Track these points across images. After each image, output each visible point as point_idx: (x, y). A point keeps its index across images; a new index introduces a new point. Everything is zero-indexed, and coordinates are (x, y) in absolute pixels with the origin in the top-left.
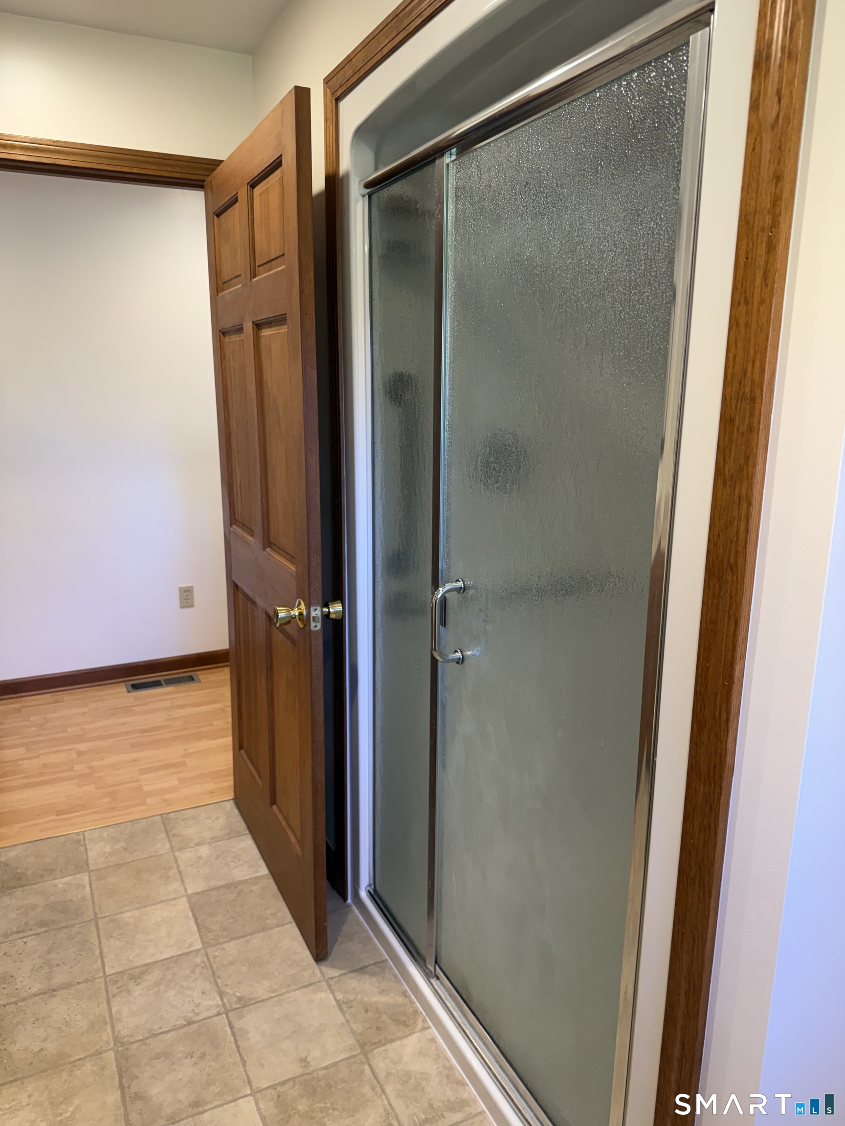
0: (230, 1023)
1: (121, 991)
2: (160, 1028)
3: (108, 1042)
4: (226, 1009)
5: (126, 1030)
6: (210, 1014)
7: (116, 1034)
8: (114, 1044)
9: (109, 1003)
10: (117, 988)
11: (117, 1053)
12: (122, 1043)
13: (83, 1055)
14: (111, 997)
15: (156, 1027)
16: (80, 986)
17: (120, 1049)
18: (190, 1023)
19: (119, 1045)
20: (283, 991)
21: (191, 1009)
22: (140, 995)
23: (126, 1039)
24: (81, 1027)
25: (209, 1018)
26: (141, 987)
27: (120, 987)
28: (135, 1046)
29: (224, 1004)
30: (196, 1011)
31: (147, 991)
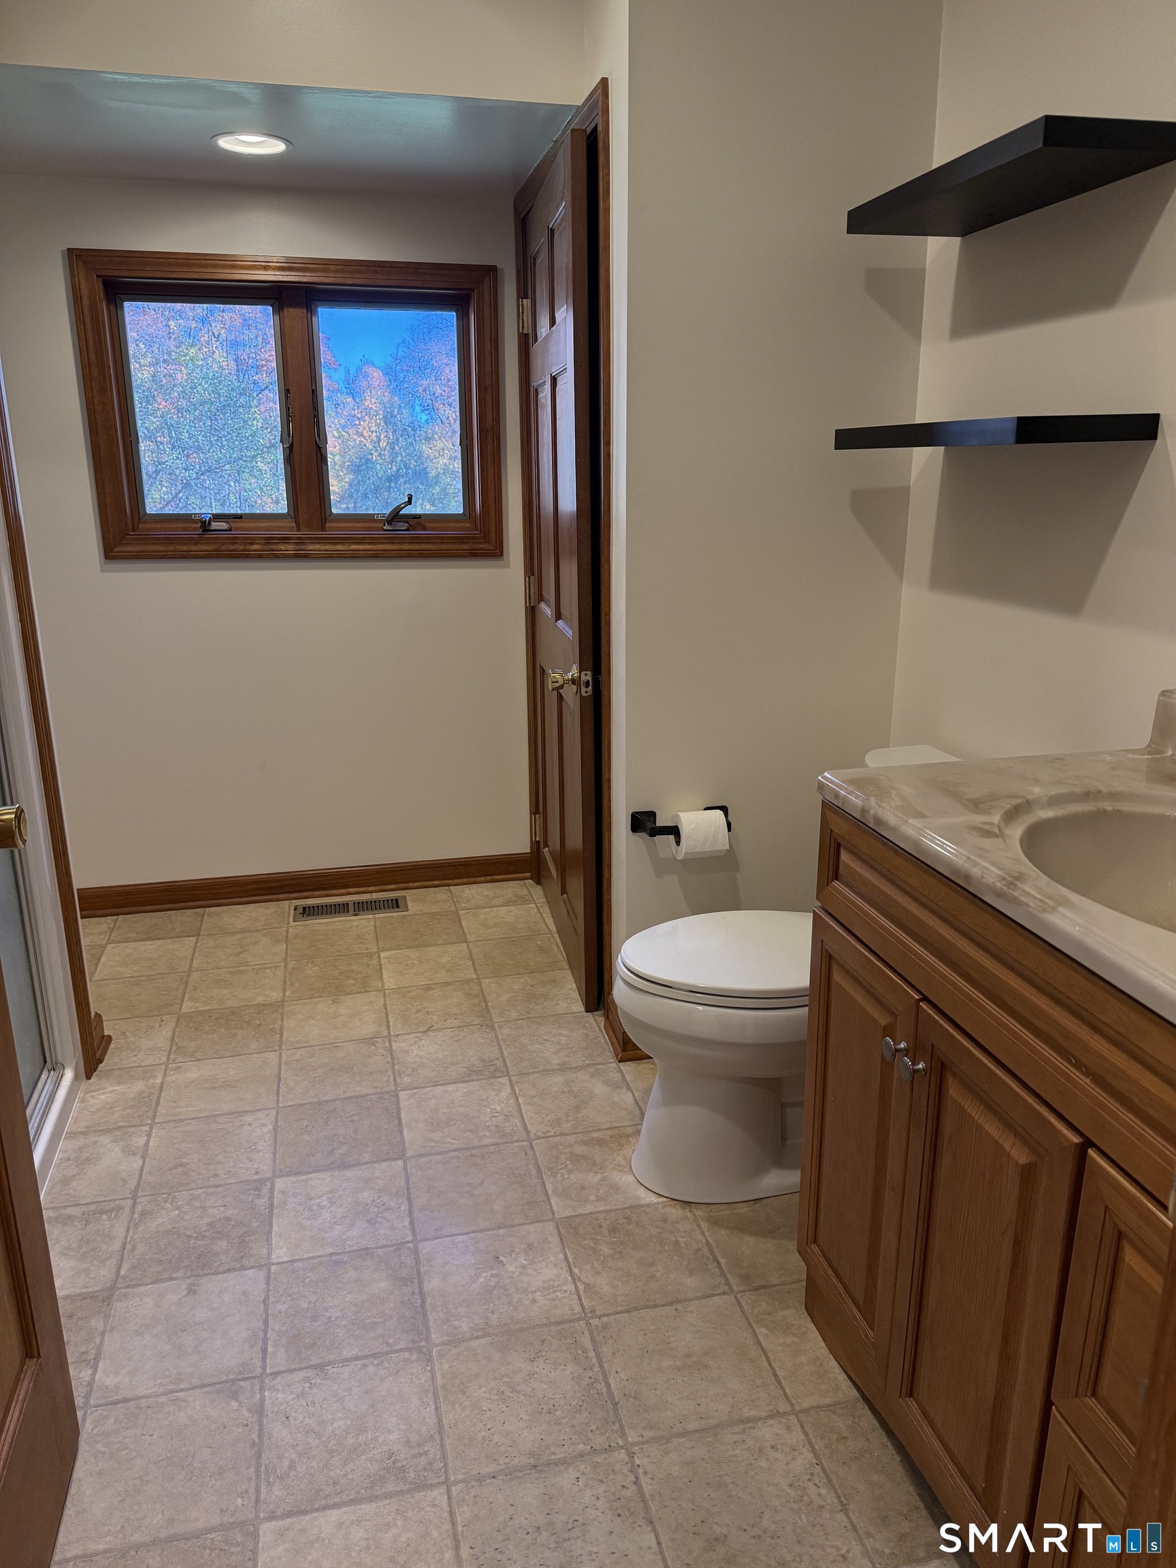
0: (264, 1359)
1: (419, 1445)
2: (365, 1366)
3: (441, 1356)
4: (262, 1382)
5: (414, 1370)
6: (288, 1377)
7: (429, 1368)
8: (431, 1352)
9: (440, 1422)
10: (426, 1453)
11: (427, 1339)
12: (420, 1352)
13: (474, 1343)
14: (437, 1436)
15: (371, 1369)
16: (490, 1469)
17: (423, 1344)
18: (320, 1367)
19: (424, 1350)
20: (162, 1399)
21: (315, 1390)
22: (389, 1432)
23: (414, 1357)
24: (480, 1387)
25: (291, 1371)
26: (385, 1448)
27: (421, 1455)
28: (402, 1345)
29: (262, 1389)
30: (307, 1385)
31: (376, 1439)
